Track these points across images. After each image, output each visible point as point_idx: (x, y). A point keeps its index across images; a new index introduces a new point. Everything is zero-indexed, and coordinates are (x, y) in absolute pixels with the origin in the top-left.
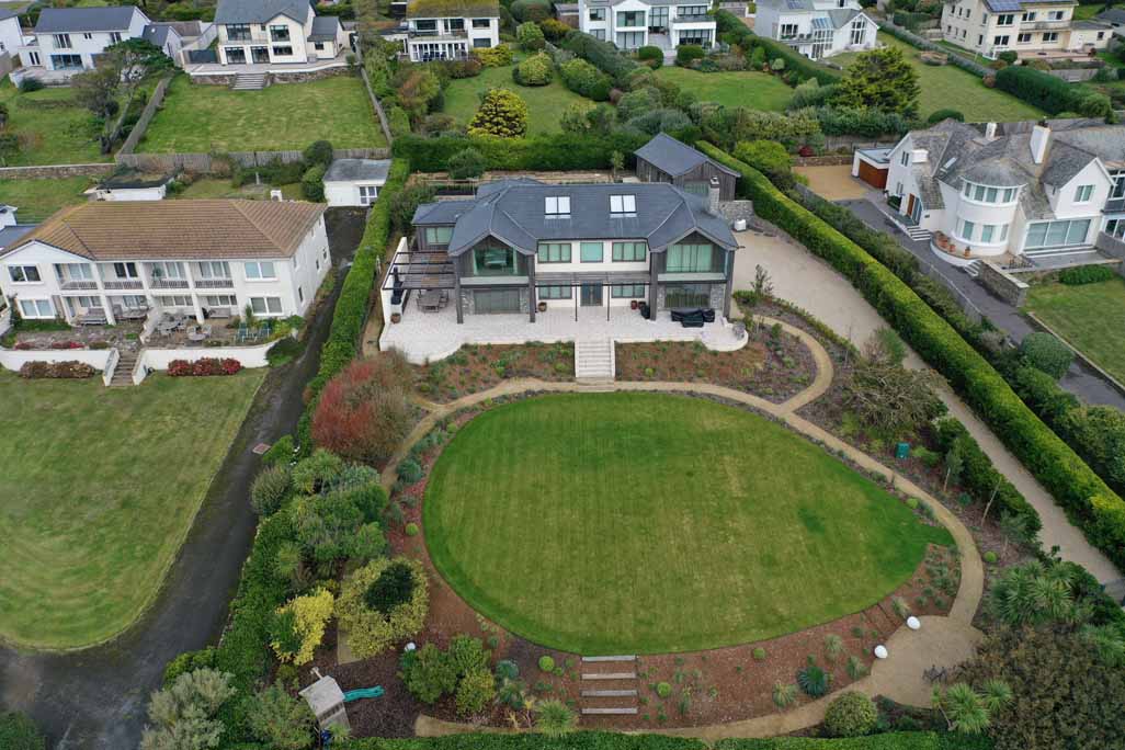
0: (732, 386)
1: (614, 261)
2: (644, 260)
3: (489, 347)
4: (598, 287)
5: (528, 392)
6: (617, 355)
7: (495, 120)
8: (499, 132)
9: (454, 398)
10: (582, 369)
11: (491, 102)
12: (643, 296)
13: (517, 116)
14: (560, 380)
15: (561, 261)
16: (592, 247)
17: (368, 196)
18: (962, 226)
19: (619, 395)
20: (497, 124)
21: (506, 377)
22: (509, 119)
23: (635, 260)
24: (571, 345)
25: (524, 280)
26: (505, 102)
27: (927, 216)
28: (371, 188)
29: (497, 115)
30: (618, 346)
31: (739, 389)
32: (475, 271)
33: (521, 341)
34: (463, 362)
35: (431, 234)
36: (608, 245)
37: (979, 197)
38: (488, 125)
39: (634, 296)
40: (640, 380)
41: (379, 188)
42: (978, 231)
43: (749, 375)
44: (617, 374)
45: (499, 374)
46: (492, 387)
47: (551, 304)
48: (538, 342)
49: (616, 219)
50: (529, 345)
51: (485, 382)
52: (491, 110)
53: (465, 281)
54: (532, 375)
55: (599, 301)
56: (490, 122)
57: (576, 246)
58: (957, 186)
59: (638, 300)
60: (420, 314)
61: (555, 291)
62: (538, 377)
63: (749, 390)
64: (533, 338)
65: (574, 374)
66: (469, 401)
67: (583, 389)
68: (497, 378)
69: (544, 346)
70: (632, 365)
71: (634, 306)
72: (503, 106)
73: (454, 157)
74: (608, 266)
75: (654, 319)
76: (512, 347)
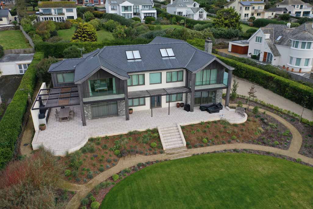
0: (253, 142)
1: (167, 82)
2: (182, 81)
3: (106, 138)
4: (159, 97)
5: (139, 165)
6: (183, 133)
7: (83, 35)
8: (85, 40)
9: (91, 178)
10: (166, 145)
11: (80, 28)
12: (182, 100)
13: (93, 33)
14: (155, 154)
15: (139, 85)
16: (156, 75)
17: (23, 69)
18: (294, 61)
19: (195, 158)
20: (84, 37)
21: (121, 156)
22: (89, 35)
23: (177, 81)
24: (156, 131)
25: (122, 96)
26: (87, 28)
27: (275, 60)
28: (25, 65)
29: (83, 33)
30: (183, 128)
31: (258, 144)
32: (91, 94)
33: (126, 132)
34: (92, 151)
35: (60, 77)
36: (164, 73)
37: (303, 47)
38: (80, 38)
39: (177, 100)
40: (202, 146)
41: (28, 65)
42: (303, 62)
43: (259, 134)
44: (187, 145)
45: (117, 155)
46: (114, 165)
47: (135, 109)
48: (136, 131)
49: (165, 60)
50: (130, 134)
51: (109, 162)
52: (81, 31)
53: (85, 100)
54: (137, 152)
55: (159, 104)
56: (81, 36)
57: (147, 75)
58: (288, 45)
59: (180, 102)
60: (58, 123)
61: (136, 101)
62: (141, 153)
63: (264, 144)
64: (132, 130)
65: (162, 148)
66: (101, 178)
67: (172, 157)
68: (116, 158)
69: (139, 133)
70: (193, 138)
71: (179, 106)
72: (86, 29)
73: (66, 50)
74: (164, 85)
75: (192, 111)
76: (120, 136)
